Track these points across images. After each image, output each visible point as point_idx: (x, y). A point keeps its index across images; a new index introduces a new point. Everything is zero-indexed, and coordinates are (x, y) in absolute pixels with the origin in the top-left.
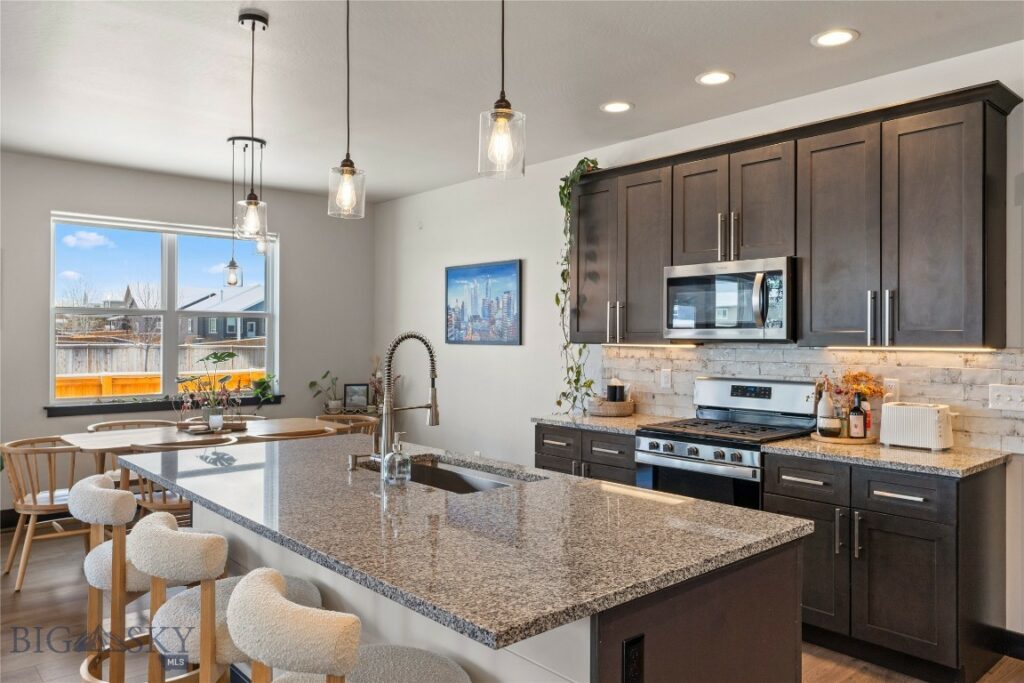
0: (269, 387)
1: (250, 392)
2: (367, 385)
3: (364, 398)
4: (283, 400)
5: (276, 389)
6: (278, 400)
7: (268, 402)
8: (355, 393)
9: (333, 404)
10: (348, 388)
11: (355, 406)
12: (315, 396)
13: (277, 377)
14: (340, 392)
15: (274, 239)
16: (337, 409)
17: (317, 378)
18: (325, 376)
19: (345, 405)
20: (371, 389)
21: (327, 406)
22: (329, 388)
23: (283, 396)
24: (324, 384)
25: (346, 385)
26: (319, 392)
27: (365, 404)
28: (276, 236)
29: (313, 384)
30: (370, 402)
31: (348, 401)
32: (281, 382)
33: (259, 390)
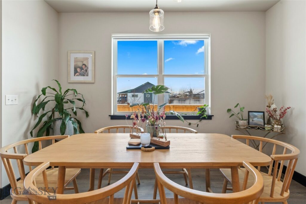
0: (205, 111)
1: (197, 113)
2: (264, 112)
3: (262, 120)
4: (213, 117)
5: (209, 112)
6: (210, 117)
7: (204, 118)
8: (255, 116)
9: (241, 122)
10: (250, 113)
11: (256, 124)
12: (230, 117)
13: (210, 106)
14: (246, 116)
15: (208, 37)
16: (244, 126)
17: (232, 107)
18: (236, 107)
19: (249, 122)
20: (266, 114)
21: (237, 122)
22: (239, 113)
23: (213, 116)
24: (236, 111)
25: (249, 112)
26: (233, 115)
27: (263, 124)
28: (209, 36)
29: (229, 110)
30: (266, 122)
31: (251, 121)
32: (212, 108)
33: (200, 112)
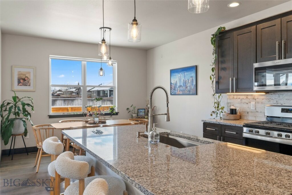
0: (114, 110)
1: (109, 111)
2: (145, 109)
3: (144, 114)
4: (118, 113)
5: (116, 110)
6: (117, 114)
7: (114, 114)
8: (141, 112)
9: (134, 115)
10: (139, 110)
11: (141, 116)
12: (128, 113)
13: (117, 107)
14: (136, 112)
15: (115, 62)
16: (135, 117)
17: (129, 107)
18: (131, 106)
19: (138, 115)
20: (146, 110)
21: (132, 116)
22: (133, 110)
23: (119, 113)
24: (131, 109)
25: (138, 109)
26: (130, 111)
27: (144, 115)
28: (116, 62)
29: (128, 109)
30: (146, 114)
31: (139, 114)
32: (118, 108)
33: (111, 111)
